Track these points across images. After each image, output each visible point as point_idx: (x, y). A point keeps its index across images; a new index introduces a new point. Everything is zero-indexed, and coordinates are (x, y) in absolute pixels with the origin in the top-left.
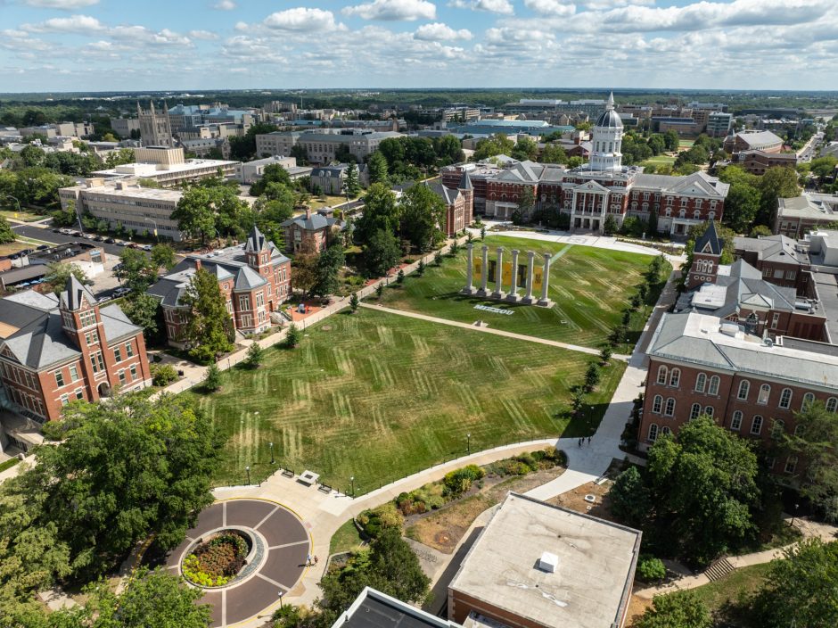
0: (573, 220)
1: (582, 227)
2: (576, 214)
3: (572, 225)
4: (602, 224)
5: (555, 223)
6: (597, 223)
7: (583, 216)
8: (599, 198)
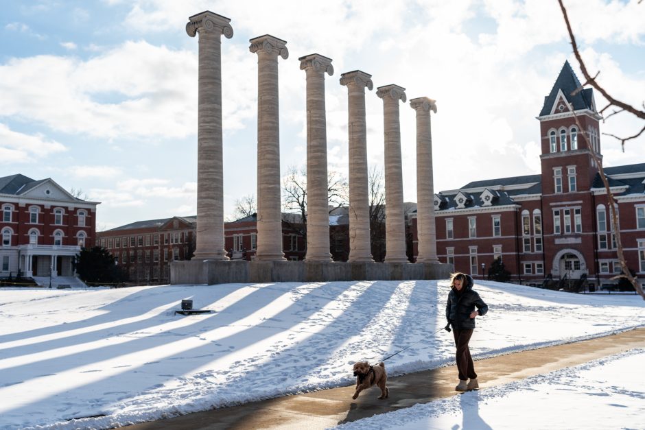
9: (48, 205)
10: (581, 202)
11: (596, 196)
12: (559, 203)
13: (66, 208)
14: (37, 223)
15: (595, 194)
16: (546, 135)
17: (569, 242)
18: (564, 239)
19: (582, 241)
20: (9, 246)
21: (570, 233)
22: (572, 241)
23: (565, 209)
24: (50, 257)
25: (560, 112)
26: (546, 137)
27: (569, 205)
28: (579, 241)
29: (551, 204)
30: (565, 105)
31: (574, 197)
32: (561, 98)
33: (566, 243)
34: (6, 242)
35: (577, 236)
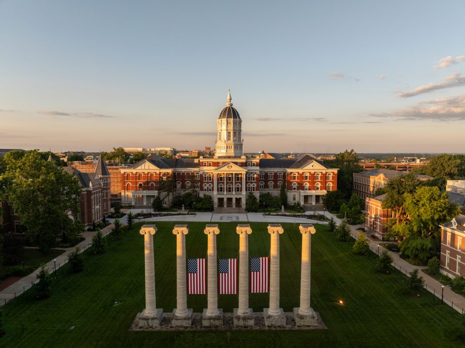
0: (216, 201)
1: (225, 206)
2: (218, 194)
3: (216, 206)
4: (244, 201)
5: (199, 205)
6: (238, 200)
7: (225, 195)
8: (238, 177)
9: (312, 172)
13: (322, 173)
14: (308, 180)
20: (296, 190)
24: (312, 196)
34: (295, 189)
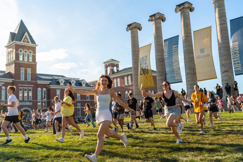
10: (33, 86)
11: (38, 84)
12: (23, 85)
15: (38, 83)
16: (18, 51)
17: (27, 104)
18: (24, 103)
19: (32, 104)
21: (27, 100)
22: (28, 104)
23: (25, 88)
25: (25, 42)
26: (17, 52)
27: (27, 87)
28: (31, 104)
29: (19, 85)
30: (27, 40)
31: (29, 83)
32: (26, 36)
33: (25, 104)
35: (30, 101)
